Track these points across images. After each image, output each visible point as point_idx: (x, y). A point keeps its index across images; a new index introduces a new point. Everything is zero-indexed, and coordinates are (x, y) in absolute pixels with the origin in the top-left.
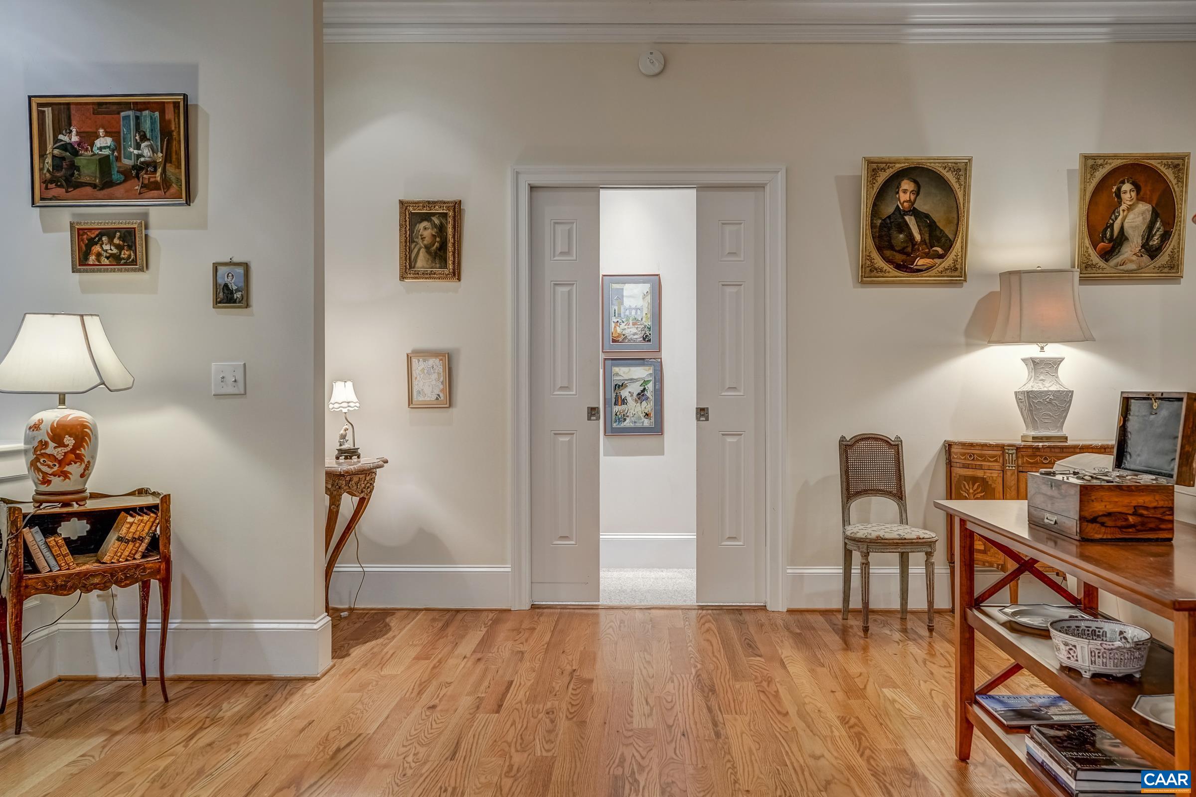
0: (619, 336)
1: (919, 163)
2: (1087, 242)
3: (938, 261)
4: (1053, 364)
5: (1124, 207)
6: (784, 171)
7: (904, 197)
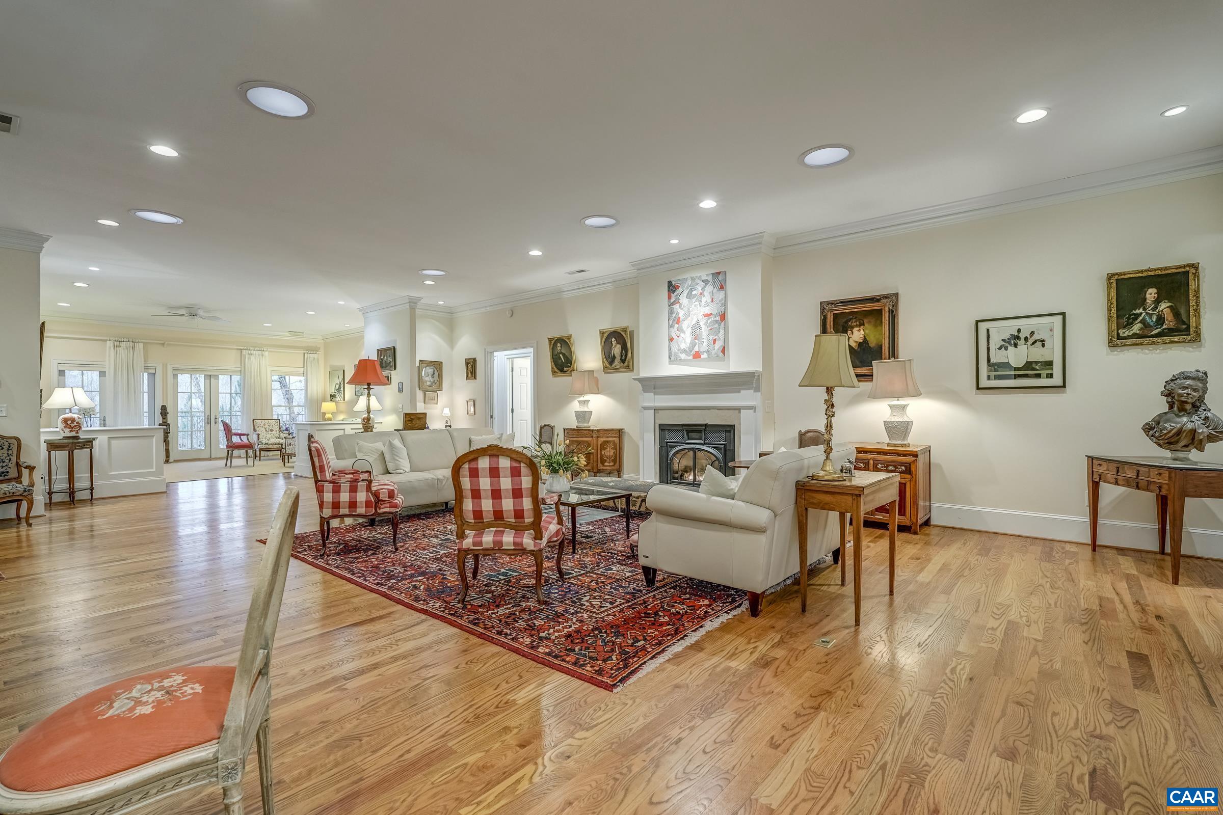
3: (569, 368)
4: (586, 402)
5: (613, 346)
6: (535, 342)
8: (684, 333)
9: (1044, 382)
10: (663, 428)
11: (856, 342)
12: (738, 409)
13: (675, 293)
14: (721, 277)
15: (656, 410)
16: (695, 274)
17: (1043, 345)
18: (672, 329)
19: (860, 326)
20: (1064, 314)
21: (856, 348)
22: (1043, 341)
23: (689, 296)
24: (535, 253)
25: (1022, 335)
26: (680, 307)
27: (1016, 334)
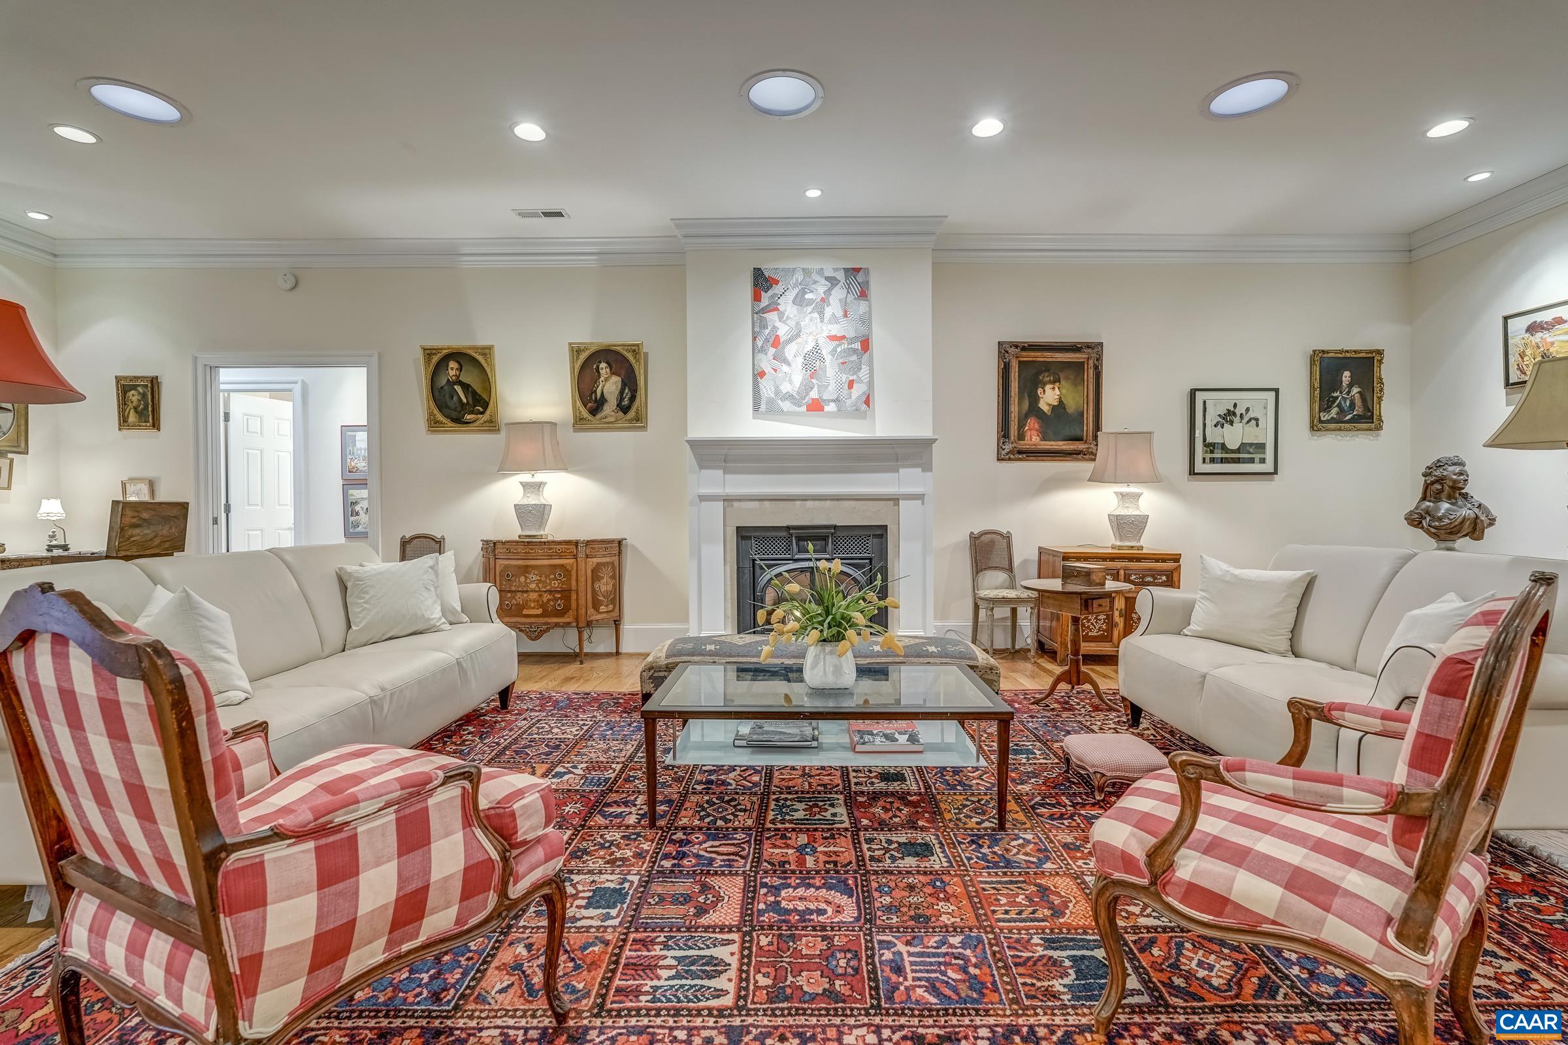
0: (353, 468)
1: (458, 349)
2: (579, 403)
3: (480, 416)
4: (538, 487)
5: (602, 379)
6: (376, 355)
7: (452, 373)
8: (789, 364)
9: (1256, 467)
10: (743, 534)
11: (1049, 405)
12: (895, 500)
13: (770, 293)
14: (860, 277)
15: (728, 500)
16: (813, 265)
17: (1257, 425)
18: (760, 356)
19: (1054, 382)
20: (1277, 391)
21: (1049, 414)
22: (1257, 420)
23: (799, 301)
24: (530, 131)
25: (1238, 412)
26: (780, 319)
27: (1232, 409)
